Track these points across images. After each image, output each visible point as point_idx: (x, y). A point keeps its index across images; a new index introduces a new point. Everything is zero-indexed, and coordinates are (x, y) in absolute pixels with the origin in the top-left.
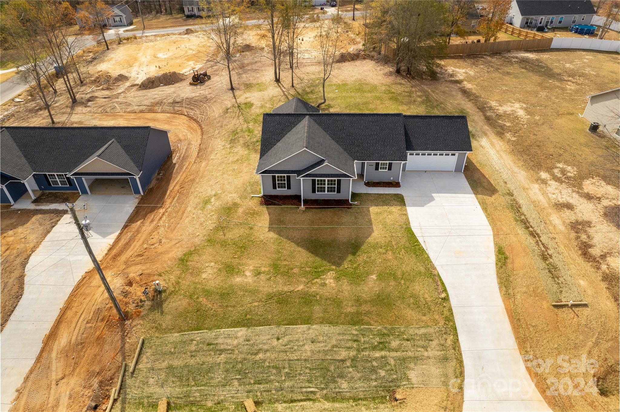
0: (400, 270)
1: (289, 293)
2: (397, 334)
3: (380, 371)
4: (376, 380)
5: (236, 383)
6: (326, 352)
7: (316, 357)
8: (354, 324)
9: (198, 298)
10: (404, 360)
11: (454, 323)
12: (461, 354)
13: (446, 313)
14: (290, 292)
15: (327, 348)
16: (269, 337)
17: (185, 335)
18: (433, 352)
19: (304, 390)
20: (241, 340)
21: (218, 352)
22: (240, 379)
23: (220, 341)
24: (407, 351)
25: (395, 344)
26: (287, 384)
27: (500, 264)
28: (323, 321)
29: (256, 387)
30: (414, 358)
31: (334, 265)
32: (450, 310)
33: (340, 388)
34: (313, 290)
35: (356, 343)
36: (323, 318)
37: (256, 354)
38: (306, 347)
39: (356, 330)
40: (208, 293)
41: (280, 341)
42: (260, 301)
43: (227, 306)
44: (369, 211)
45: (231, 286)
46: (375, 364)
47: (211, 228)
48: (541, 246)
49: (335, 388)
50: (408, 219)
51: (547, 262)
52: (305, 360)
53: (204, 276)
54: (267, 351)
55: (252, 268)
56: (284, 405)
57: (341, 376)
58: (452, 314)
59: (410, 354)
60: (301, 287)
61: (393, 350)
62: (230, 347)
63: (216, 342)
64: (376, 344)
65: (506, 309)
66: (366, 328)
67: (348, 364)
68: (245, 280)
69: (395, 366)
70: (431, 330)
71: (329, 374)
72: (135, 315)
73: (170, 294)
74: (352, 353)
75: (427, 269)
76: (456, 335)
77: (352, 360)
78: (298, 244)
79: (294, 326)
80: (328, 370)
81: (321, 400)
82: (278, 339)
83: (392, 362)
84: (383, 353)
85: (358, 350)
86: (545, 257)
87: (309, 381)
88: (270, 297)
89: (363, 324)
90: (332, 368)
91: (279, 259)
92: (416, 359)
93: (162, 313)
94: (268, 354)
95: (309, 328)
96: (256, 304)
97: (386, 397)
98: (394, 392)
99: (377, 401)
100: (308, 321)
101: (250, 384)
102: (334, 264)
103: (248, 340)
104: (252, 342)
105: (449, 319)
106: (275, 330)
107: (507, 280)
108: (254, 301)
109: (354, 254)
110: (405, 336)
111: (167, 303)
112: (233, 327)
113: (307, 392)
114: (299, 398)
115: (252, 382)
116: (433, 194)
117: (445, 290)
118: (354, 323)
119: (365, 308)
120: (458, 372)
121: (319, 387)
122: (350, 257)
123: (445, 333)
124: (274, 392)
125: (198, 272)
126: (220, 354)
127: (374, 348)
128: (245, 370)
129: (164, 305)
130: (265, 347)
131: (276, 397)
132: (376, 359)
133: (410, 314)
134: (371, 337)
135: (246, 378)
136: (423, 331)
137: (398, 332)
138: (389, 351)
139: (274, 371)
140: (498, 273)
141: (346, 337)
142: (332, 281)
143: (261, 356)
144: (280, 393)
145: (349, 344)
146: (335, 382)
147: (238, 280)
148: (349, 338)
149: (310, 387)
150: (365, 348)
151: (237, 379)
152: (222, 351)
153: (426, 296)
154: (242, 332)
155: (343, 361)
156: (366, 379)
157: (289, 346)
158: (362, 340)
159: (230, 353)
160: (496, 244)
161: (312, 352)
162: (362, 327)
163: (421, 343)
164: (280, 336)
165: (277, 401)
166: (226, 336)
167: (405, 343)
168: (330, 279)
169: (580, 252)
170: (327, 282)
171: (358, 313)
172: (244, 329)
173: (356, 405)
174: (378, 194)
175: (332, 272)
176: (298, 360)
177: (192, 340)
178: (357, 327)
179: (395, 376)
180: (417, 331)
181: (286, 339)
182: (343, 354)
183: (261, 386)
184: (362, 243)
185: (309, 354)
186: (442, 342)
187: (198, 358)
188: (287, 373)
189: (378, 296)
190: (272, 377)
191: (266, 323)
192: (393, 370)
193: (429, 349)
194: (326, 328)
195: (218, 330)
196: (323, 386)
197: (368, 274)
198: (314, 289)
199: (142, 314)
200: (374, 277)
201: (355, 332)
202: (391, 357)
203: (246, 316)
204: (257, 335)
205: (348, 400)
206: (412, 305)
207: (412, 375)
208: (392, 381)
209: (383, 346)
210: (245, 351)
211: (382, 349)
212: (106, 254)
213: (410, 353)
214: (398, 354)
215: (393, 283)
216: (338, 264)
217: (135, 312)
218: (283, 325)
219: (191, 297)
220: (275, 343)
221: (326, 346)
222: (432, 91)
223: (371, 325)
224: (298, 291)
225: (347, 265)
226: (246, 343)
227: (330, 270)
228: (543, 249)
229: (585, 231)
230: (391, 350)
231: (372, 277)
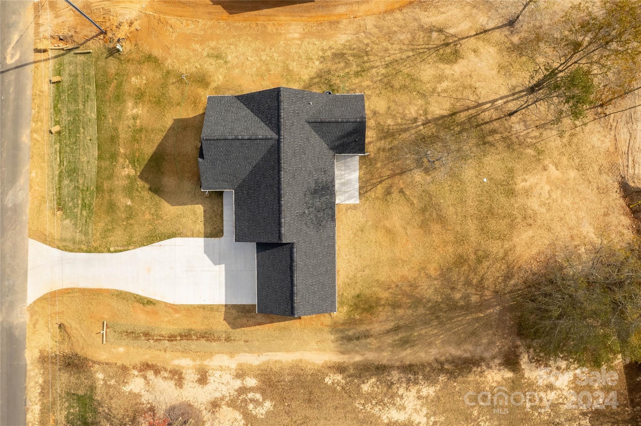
0: (135, 223)
1: (118, 143)
3: (72, 203)
4: (68, 200)
5: (69, 118)
6: (82, 170)
7: (80, 164)
8: (97, 188)
9: (116, 79)
10: (76, 217)
11: (93, 252)
12: (76, 252)
15: (84, 171)
16: (91, 133)
17: (94, 79)
18: (79, 236)
19: (65, 159)
20: (90, 116)
21: (84, 103)
22: (71, 120)
23: (90, 102)
25: (84, 213)
26: (68, 149)
27: (138, 298)
28: (99, 168)
29: (67, 131)
31: (140, 174)
32: (102, 252)
33: (65, 180)
34: (120, 159)
35: (86, 189)
36: (101, 168)
37: (83, 128)
38: (86, 158)
39: (93, 189)
40: (119, 85)
41: (89, 141)
42: (113, 124)
43: (110, 101)
44: (197, 204)
45: (125, 101)
46: (75, 200)
48: (159, 338)
49: (66, 177)
51: (141, 335)
52: (79, 158)
53: (133, 79)
54: (84, 133)
55: (139, 113)
56: (58, 149)
57: (71, 180)
58: (99, 252)
60: (122, 151)
61: (81, 212)
62: (86, 110)
63: (89, 99)
64: (85, 201)
65: (101, 290)
67: (76, 184)
68: (129, 110)
69: (73, 212)
71: (72, 173)
72: (105, 39)
73: (119, 59)
74: (81, 187)
75: (135, 243)
76: (87, 252)
77: (78, 187)
78: (160, 145)
79: (97, 149)
80: (74, 172)
81: (60, 169)
82: (90, 140)
83: (75, 211)
84: (80, 206)
85: (82, 190)
86: (147, 335)
87: (69, 162)
88: (116, 129)
89: (96, 193)
90: (75, 174)
91: (147, 131)
92: (75, 224)
93: (107, 58)
94: (82, 135)
95: (96, 159)
96: (111, 121)
97: (60, 206)
98: (62, 210)
99: (58, 200)
100: (100, 158)
101: (69, 127)
102: (141, 173)
104: (88, 123)
105: (96, 250)
106: (95, 136)
107: (124, 298)
108: (113, 119)
109: (150, 189)
111: (113, 59)
112: (97, 109)
113: (64, 161)
114: (61, 156)
115: (70, 128)
117: (116, 251)
119: (107, 196)
120: (67, 248)
121: (66, 168)
122: (147, 186)
123: (88, 245)
124: (65, 142)
125: (136, 74)
126: (83, 105)
127: (83, 200)
128: (75, 123)
129: (111, 58)
130: (86, 133)
131: (63, 143)
132: (78, 201)
135: (72, 124)
136: (90, 231)
137: (91, 216)
139: (74, 140)
140: (131, 293)
141: (89, 183)
142: (127, 172)
143: (82, 130)
144: (64, 145)
145: (86, 185)
146: (68, 177)
147: (130, 104)
148: (89, 185)
149: (66, 162)
150: (83, 194)
153: (112, 238)
154: (94, 116)
155: (78, 181)
156: (69, 194)
157: (86, 147)
158: (87, 193)
159: (83, 111)
160: (158, 302)
161: (83, 162)
163: (84, 229)
164: (92, 141)
165: (61, 144)
166: (92, 106)
167: (84, 219)
168: (129, 171)
169: (149, 363)
170: (126, 169)
171: (103, 191)
172: (96, 118)
173: (57, 188)
175: (134, 172)
176: (80, 154)
177: (90, 84)
179: (68, 211)
180: (90, 228)
181: (90, 145)
182: (81, 181)
183: (67, 134)
184: (159, 195)
185: (82, 160)
186: (83, 242)
187: (81, 91)
188: (74, 148)
189: (114, 205)
190: (72, 140)
191: (99, 131)
192: (71, 210)
193: (80, 233)
194: (95, 170)
195: (95, 100)
196: (67, 170)
197: (132, 199)
198: (121, 160)
199: (106, 44)
200: (129, 203)
201: (92, 189)
202: (78, 210)
203: (103, 116)
204: (92, 126)
205: (60, 184)
207: (67, 222)
208: (66, 209)
209: (84, 206)
210: (84, 120)
211: (82, 205)
213: (79, 221)
214: (79, 215)
215: (123, 216)
216: (142, 177)
218: (98, 141)
219: (117, 74)
220: (88, 138)
223: (96, 199)
224: (119, 149)
225: (140, 183)
226: (88, 120)
227: (136, 171)
228: (155, 338)
229: (172, 379)
230: (82, 210)
231: (129, 202)
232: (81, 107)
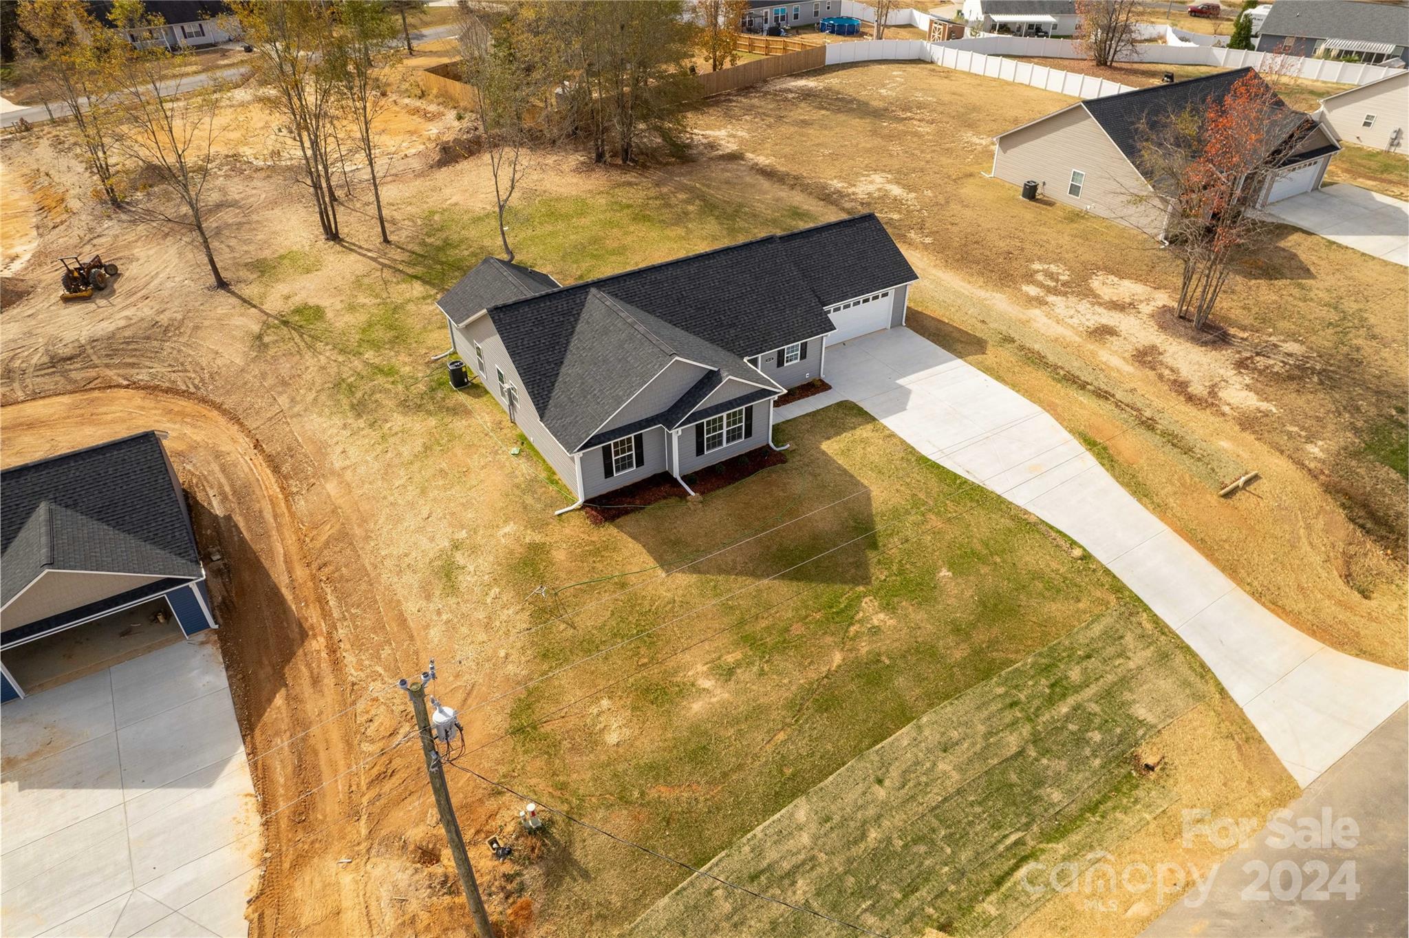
0: (975, 540)
1: (826, 680)
2: (1064, 654)
3: (1090, 734)
4: (1094, 754)
5: (870, 920)
6: (982, 756)
7: (971, 774)
9: (642, 794)
10: (1107, 695)
11: (1130, 591)
12: (1178, 637)
13: (1106, 580)
14: (826, 677)
15: (977, 748)
16: (860, 788)
17: (684, 889)
18: (1140, 657)
19: (1001, 848)
20: (813, 827)
21: (786, 882)
22: (873, 905)
23: (771, 855)
24: (1102, 677)
25: (1075, 674)
26: (965, 856)
27: (1105, 462)
28: (934, 698)
29: (914, 902)
30: (1121, 680)
31: (858, 585)
32: (1107, 572)
33: (1053, 805)
34: (864, 651)
35: (1016, 709)
36: (928, 695)
37: (864, 836)
38: (942, 766)
39: (999, 685)
40: (657, 771)
41: (887, 783)
42: (785, 725)
43: (725, 775)
44: (824, 453)
45: (696, 730)
46: (1072, 727)
47: (525, 626)
48: (1128, 409)
49: (1046, 811)
50: (903, 442)
51: (1159, 432)
52: (959, 792)
53: (612, 738)
54: (878, 818)
55: (705, 668)
56: (993, 897)
57: (1039, 783)
58: (1114, 577)
59: (1110, 678)
60: (838, 658)
61: (1081, 687)
62: (802, 857)
63: (765, 864)
64: (1047, 691)
65: (1176, 531)
66: (1010, 672)
67: (1034, 754)
68: (714, 700)
69: (1103, 710)
70: (1107, 621)
71: (1017, 790)
72: (519, 922)
74: (1026, 730)
75: (1013, 518)
76: (1147, 609)
77: (1035, 742)
78: (754, 574)
79: (890, 740)
80: (1011, 786)
81: (1041, 846)
82: (880, 782)
83: (1094, 708)
84: (1071, 700)
85: (1029, 720)
86: (1148, 426)
87: (997, 826)
88: (795, 707)
89: (1000, 669)
90: (1013, 777)
91: (742, 623)
92: (1124, 682)
93: (585, 875)
94: (886, 823)
95: (919, 728)
96: (781, 736)
97: (1130, 773)
98: (1136, 758)
99: (1124, 790)
100: (904, 716)
101: (897, 903)
102: (855, 581)
103: (828, 819)
104: (837, 818)
105: (1118, 588)
106: (860, 767)
107: (1138, 484)
108: (772, 733)
109: (874, 545)
110: (1079, 653)
111: (578, 845)
112: (774, 812)
113: (1008, 849)
114: (1006, 868)
115: (899, 896)
116: (898, 382)
117: (1073, 543)
118: (986, 675)
119: (980, 637)
120: (1196, 666)
121: (1019, 825)
122: (873, 556)
123: (1131, 614)
124: (952, 888)
125: (592, 738)
126: (793, 883)
127: (1051, 701)
128: (867, 882)
129: (578, 854)
130: (871, 812)
131: (964, 894)
132: (1067, 718)
133: (1056, 609)
134: (1030, 683)
135: (881, 896)
136: (1097, 628)
137: (1064, 651)
138: (1077, 692)
139: (922, 849)
140: (1117, 478)
141: (994, 707)
142: (882, 616)
143: (873, 834)
144: (965, 881)
145: (1008, 717)
146: (1038, 799)
147: (697, 707)
148: (1000, 706)
149: (1005, 837)
150: (1038, 709)
151: (866, 910)
152: (791, 875)
153: (1054, 565)
154: (801, 810)
155: (1021, 753)
156: (1078, 763)
157: (911, 784)
158: (1022, 697)
159: (812, 869)
160: (1071, 432)
161: (959, 768)
162: (1003, 673)
163: (1110, 651)
164: (879, 773)
165: (974, 899)
166: (776, 837)
167: (1092, 663)
168: (871, 612)
169: (1182, 399)
170: (876, 622)
171: (977, 652)
172: (801, 801)
173: (1103, 817)
174: (807, 415)
175: (867, 599)
176: (945, 800)
177: (710, 892)
178: (995, 679)
179: (1118, 730)
180: (1090, 634)
181: (895, 772)
182: (1012, 742)
183: (923, 892)
185: (956, 776)
186: (1139, 631)
187: (753, 923)
188: (945, 837)
189: (982, 603)
190: (927, 863)
191: (833, 764)
192: (1106, 721)
193: (1130, 654)
194: (948, 710)
195: (749, 836)
196: (1024, 820)
197: (932, 571)
198: (864, 648)
199: (536, 907)
200: (945, 573)
201: (1001, 690)
202: (1088, 701)
203: (781, 772)
204: (835, 798)
205: (1081, 816)
206: (1047, 594)
207: (1141, 712)
208: (1120, 741)
209: (1060, 690)
210: (838, 844)
211: (1064, 696)
212: (266, 824)
213: (1109, 676)
214: (1093, 689)
215: (984, 570)
216: (865, 579)
217: (516, 914)
218: (868, 749)
219: (624, 800)
220: (881, 793)
221: (974, 744)
222: (704, 185)
223: (1013, 662)
224: (839, 666)
225: (879, 575)
226: (828, 825)
227: (859, 598)
228: (1134, 413)
229: (1161, 363)
230: (1078, 689)
231: (942, 574)
232: (802, 888)
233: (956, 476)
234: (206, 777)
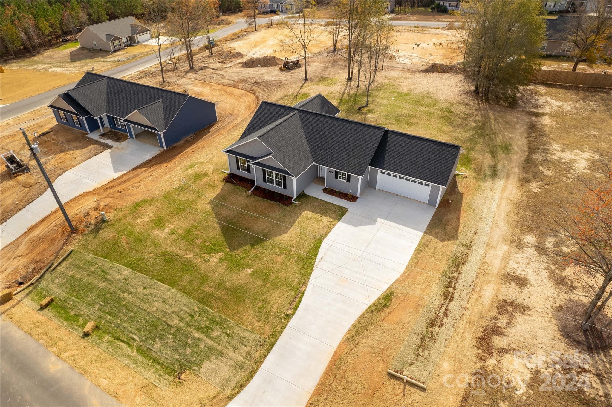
0: (276, 274)
1: (179, 257)
2: (225, 326)
3: (188, 349)
4: (180, 354)
5: (97, 307)
6: (165, 314)
7: (156, 314)
8: (200, 302)
9: (122, 235)
10: (211, 349)
11: (276, 341)
12: (257, 370)
13: (278, 329)
14: (180, 256)
15: (168, 311)
16: (140, 283)
17: (96, 258)
18: (239, 356)
19: (131, 334)
20: (123, 277)
21: (104, 280)
22: (102, 305)
23: (110, 272)
24: (219, 344)
25: (215, 333)
26: (125, 324)
27: (374, 308)
28: (182, 289)
29: (106, 316)
30: (220, 352)
31: (230, 249)
32: (284, 328)
33: (153, 347)
35: (190, 318)
36: (185, 287)
37: (123, 292)
38: (157, 303)
39: (199, 307)
40: (130, 234)
41: (145, 290)
42: (156, 254)
43: (134, 249)
44: (301, 213)
45: (148, 235)
46: (189, 341)
47: (175, 187)
49: (150, 345)
50: (327, 233)
51: (430, 329)
52: (149, 313)
53: (139, 221)
54: (132, 293)
55: (172, 228)
56: (110, 338)
57: (161, 338)
58: (282, 332)
59: (220, 348)
61: (210, 338)
62: (112, 279)
63: (107, 272)
64: (203, 326)
65: (336, 353)
66: (206, 309)
67: (172, 332)
68: (160, 235)
69: (202, 351)
70: (251, 336)
71: (155, 332)
72: (80, 232)
73: (109, 225)
74: (182, 324)
75: (300, 284)
76: (268, 352)
77: (177, 330)
78: (219, 221)
79: (161, 284)
80: (156, 329)
81: (135, 348)
82: (144, 288)
83: (202, 347)
84: (202, 336)
85: (187, 324)
86: (432, 323)
87: (139, 330)
88: (164, 254)
89: (207, 306)
90: (160, 328)
93: (95, 237)
94: (130, 296)
95: (169, 290)
96: (151, 255)
97: (176, 371)
98: (184, 371)
99: (167, 371)
100: (172, 284)
101: (105, 312)
102: (230, 247)
103: (126, 280)
104: (127, 282)
105: (275, 336)
106: (148, 280)
107: (365, 327)
108: (152, 252)
109: (253, 245)
110: (228, 331)
111: (103, 231)
112: (125, 266)
113: (131, 338)
114: (123, 339)
115: (107, 311)
116: (379, 219)
117: (296, 309)
119: (221, 293)
120: (242, 382)
121: (141, 337)
122: (248, 247)
123: (261, 345)
124: (113, 325)
125: (138, 218)
126: (104, 282)
127: (199, 329)
128: (109, 300)
129: (100, 232)
130: (132, 290)
131: (111, 330)
132: (193, 338)
133: (249, 315)
134: (205, 318)
135: (106, 306)
136: (246, 334)
137: (227, 325)
138: (207, 337)
139: (124, 311)
140: (363, 314)
141: (187, 310)
142: (216, 260)
143: (125, 295)
144: (116, 328)
145: (185, 316)
146: (154, 340)
147: (156, 232)
148: (189, 312)
149: (135, 334)
150: (192, 325)
151: (100, 304)
152: (106, 280)
153: (275, 306)
154: (127, 272)
155: (171, 327)
156: (174, 349)
157: (147, 297)
158: (197, 317)
159: (110, 284)
160: (391, 288)
161: (158, 309)
162: (205, 307)
164: (148, 286)
165: (110, 333)
166: (116, 270)
167: (224, 337)
170: (212, 260)
171: (211, 295)
172: (130, 270)
173: (151, 365)
175: (222, 253)
176: (144, 310)
177: (96, 264)
178: (201, 306)
179: (194, 359)
180: (241, 332)
181: (149, 291)
182: (175, 321)
183: (109, 317)
185: (154, 309)
186: (251, 352)
187: (90, 278)
188: (131, 316)
189: (239, 287)
190: (120, 314)
191: (146, 272)
192: (197, 353)
193: (237, 352)
194: (180, 295)
195: (115, 264)
196: (144, 338)
197: (248, 266)
198: (198, 261)
199: (85, 233)
200: (250, 271)
201: (196, 309)
202: (204, 343)
203: (138, 261)
204: (134, 279)
205: (150, 358)
206: (257, 308)
207: (206, 365)
208: (189, 362)
209: (206, 330)
210: (119, 286)
211: (204, 333)
212: (106, 184)
213: (220, 346)
214: (211, 343)
215: (259, 283)
216: (233, 249)
217: (82, 230)
218: (155, 279)
219: (119, 233)
220: (140, 290)
221: (169, 309)
223: (212, 309)
224: (186, 258)
225: (239, 252)
226: (124, 281)
227: (223, 251)
228: (441, 315)
229: (512, 316)
230: (208, 336)
231: (248, 270)
232: (102, 285)
233: (316, 255)
234: (116, 170)
